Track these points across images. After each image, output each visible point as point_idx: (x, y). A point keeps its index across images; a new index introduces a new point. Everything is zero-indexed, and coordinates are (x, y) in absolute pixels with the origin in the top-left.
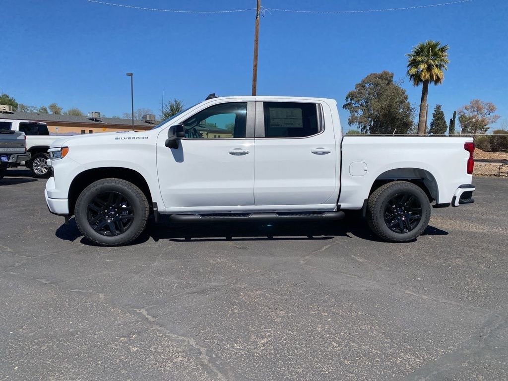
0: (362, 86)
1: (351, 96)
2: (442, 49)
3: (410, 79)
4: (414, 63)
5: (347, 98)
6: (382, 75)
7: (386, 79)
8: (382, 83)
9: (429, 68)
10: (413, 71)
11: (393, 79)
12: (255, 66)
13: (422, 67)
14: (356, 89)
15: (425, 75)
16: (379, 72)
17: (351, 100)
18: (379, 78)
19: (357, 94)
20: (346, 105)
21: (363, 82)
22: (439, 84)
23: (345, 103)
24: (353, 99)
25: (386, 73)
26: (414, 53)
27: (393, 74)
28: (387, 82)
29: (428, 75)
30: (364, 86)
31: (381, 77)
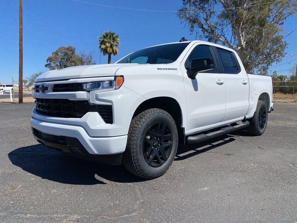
0: (56, 53)
1: (50, 59)
2: (117, 36)
3: (101, 51)
4: (103, 43)
5: (47, 60)
6: (69, 48)
7: (71, 51)
8: (70, 53)
9: (111, 46)
10: (103, 46)
11: (75, 51)
12: (21, 30)
13: (108, 45)
14: (52, 55)
15: (109, 50)
16: (66, 46)
17: (50, 62)
18: (67, 50)
19: (54, 58)
20: (47, 65)
21: (57, 51)
22: (116, 55)
23: (47, 63)
24: (51, 61)
25: (71, 48)
26: (102, 37)
27: (75, 48)
28: (72, 53)
29: (111, 50)
30: (58, 54)
31: (68, 49)
